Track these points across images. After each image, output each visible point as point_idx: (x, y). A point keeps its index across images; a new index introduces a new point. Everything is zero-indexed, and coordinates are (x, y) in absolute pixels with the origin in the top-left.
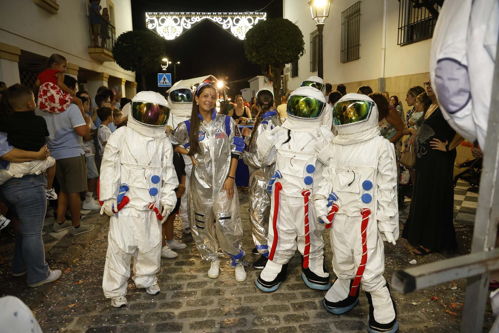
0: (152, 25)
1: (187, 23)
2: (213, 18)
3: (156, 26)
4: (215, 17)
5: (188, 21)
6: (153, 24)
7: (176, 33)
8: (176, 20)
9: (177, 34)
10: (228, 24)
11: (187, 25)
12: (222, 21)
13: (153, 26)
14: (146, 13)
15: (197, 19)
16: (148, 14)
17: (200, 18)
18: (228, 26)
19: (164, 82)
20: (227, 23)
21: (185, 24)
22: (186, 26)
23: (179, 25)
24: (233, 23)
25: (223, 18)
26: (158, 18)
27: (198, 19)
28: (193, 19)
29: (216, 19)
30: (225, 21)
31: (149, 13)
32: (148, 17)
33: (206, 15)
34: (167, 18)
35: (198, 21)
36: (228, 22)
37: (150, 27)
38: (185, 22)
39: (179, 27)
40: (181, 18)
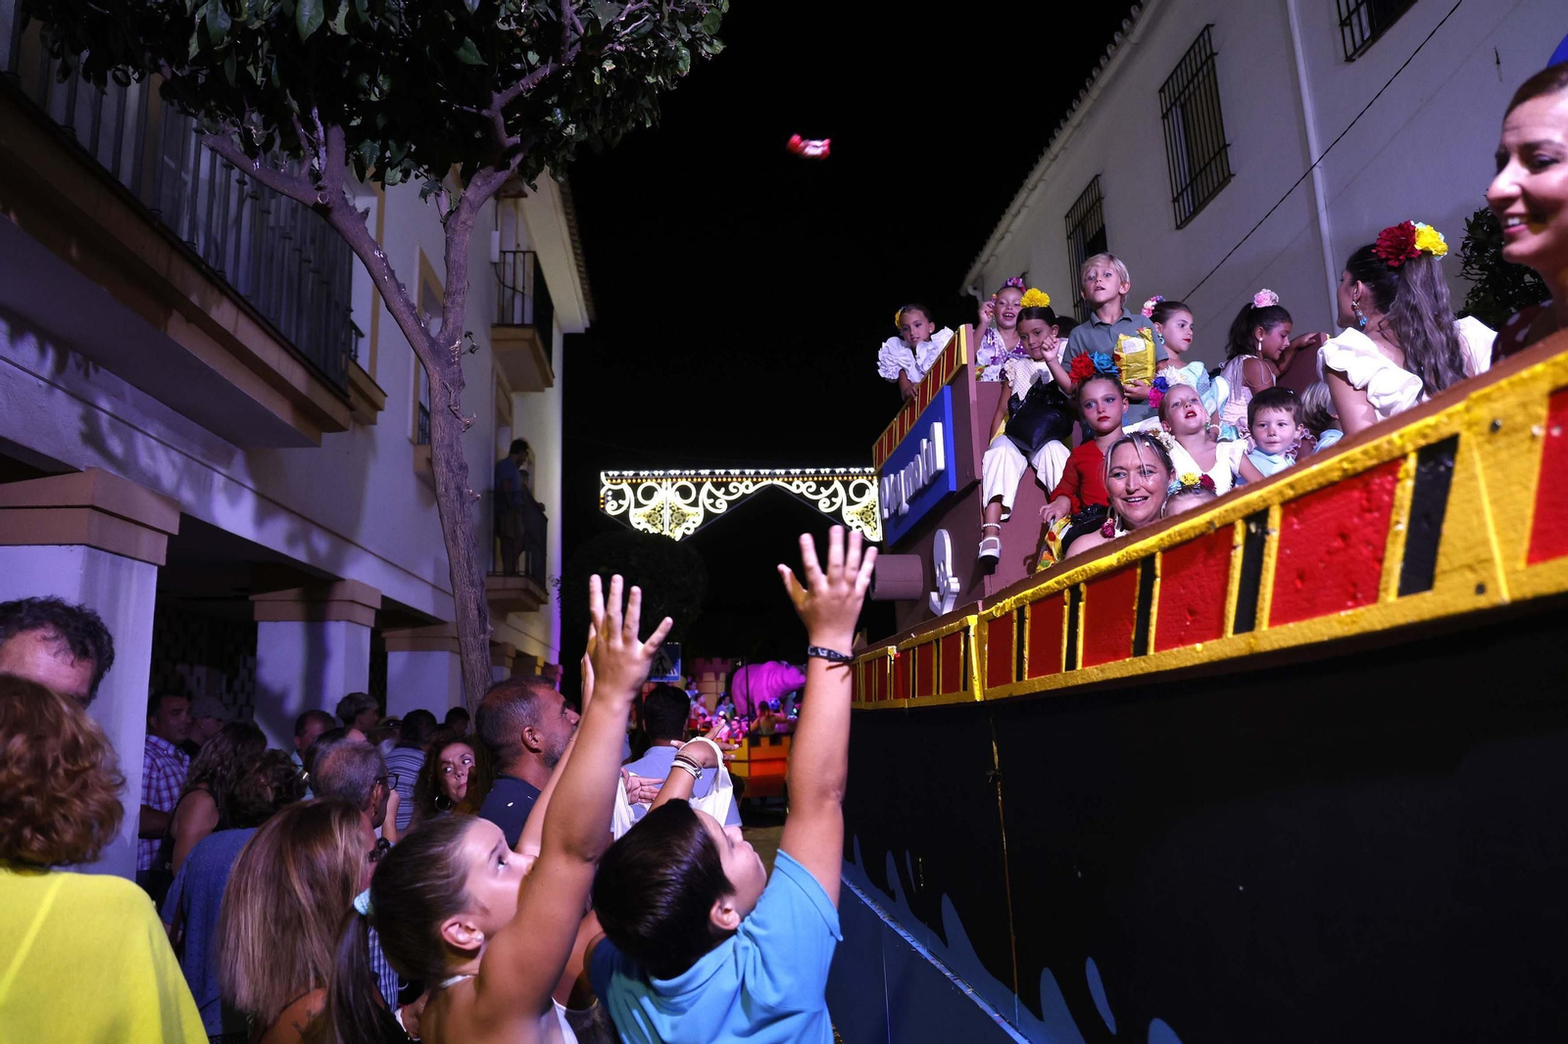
0: (616, 505)
1: (716, 498)
2: (790, 483)
3: (629, 507)
4: (796, 482)
5: (720, 493)
6: (621, 502)
7: (685, 525)
8: (684, 492)
9: (688, 529)
10: (833, 499)
11: (717, 503)
12: (817, 492)
13: (620, 506)
14: (602, 474)
15: (744, 486)
16: (607, 475)
17: (755, 484)
18: (832, 504)
19: (660, 667)
20: (829, 497)
21: (712, 501)
22: (713, 505)
23: (695, 504)
24: (848, 497)
25: (819, 484)
26: (634, 487)
27: (747, 487)
28: (735, 487)
29: (798, 487)
30: (825, 493)
31: (610, 473)
32: (607, 483)
33: (772, 476)
34: (660, 484)
35: (748, 492)
36: (835, 494)
37: (611, 508)
38: (710, 495)
39: (693, 510)
40: (699, 486)
